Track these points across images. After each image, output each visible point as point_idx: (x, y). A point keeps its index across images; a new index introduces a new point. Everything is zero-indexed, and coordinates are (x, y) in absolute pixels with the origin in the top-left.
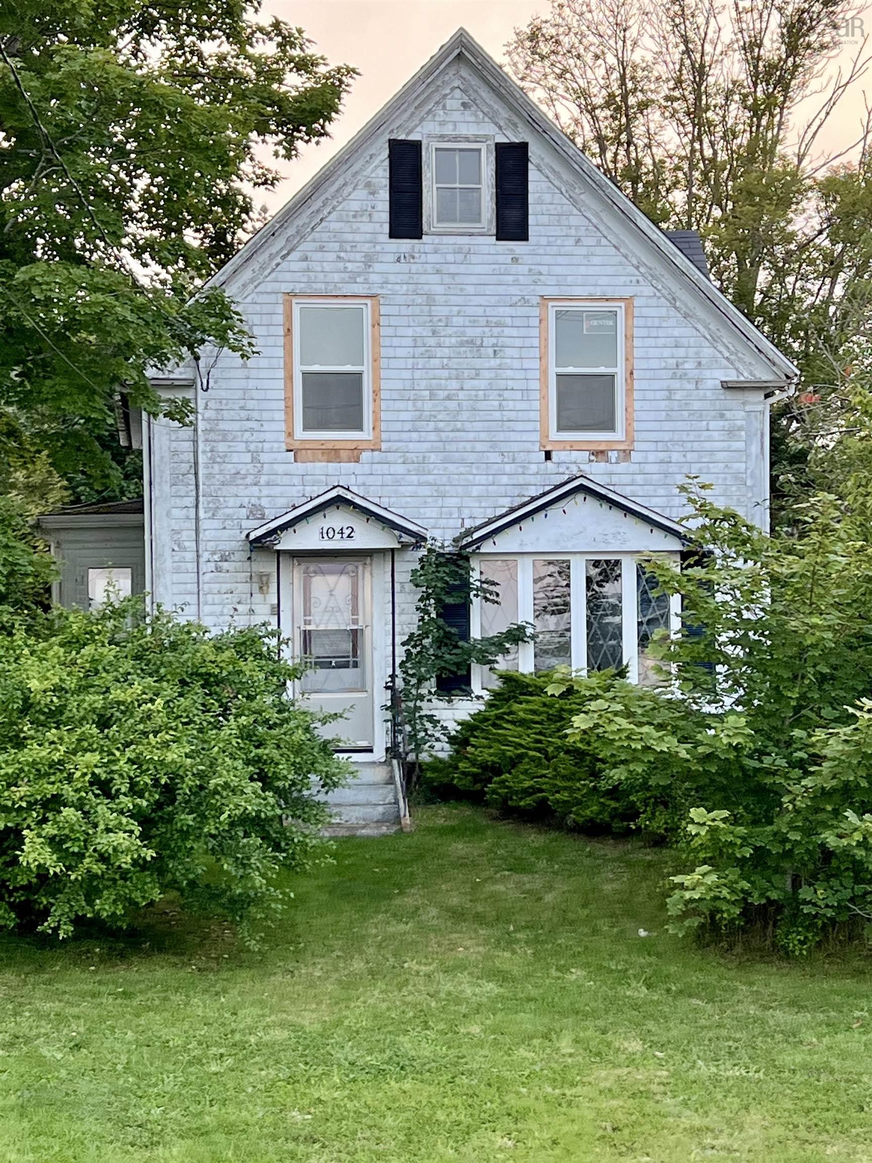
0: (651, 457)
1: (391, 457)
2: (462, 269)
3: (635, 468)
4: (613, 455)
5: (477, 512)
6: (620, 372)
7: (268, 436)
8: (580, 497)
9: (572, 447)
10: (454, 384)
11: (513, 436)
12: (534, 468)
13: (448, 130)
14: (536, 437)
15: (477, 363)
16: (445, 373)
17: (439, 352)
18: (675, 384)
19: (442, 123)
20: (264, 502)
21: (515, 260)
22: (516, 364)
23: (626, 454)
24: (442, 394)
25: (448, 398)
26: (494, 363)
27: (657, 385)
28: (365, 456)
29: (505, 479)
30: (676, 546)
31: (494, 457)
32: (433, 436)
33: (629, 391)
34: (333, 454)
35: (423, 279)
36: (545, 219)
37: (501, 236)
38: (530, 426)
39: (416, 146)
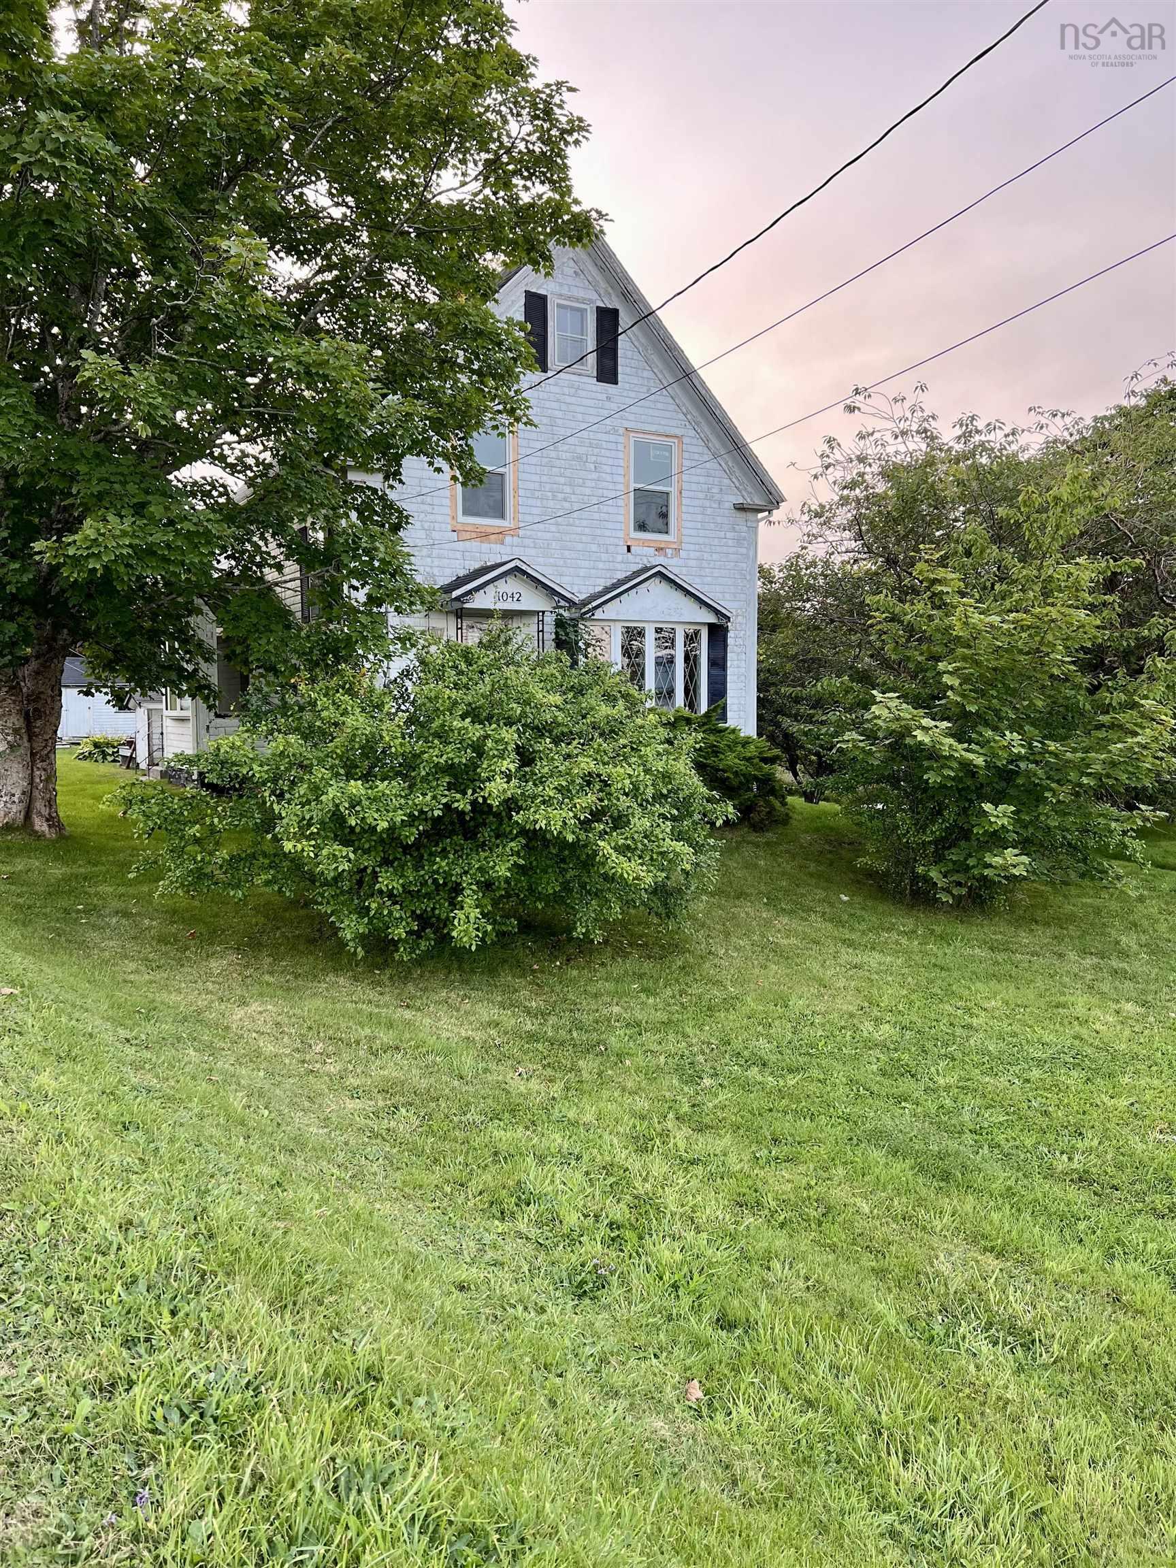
0: (692, 555)
1: (527, 542)
2: (573, 400)
3: (681, 562)
4: (669, 552)
5: (583, 589)
6: (673, 490)
7: (439, 518)
8: (657, 580)
9: (645, 543)
10: (568, 489)
11: (608, 533)
12: (619, 558)
13: (565, 291)
14: (621, 534)
15: (583, 474)
16: (562, 480)
17: (558, 463)
18: (707, 503)
19: (561, 285)
20: (436, 571)
21: (609, 399)
22: (608, 478)
23: (677, 550)
24: (560, 496)
25: (565, 500)
26: (595, 476)
27: (697, 502)
28: (508, 539)
29: (601, 565)
30: (712, 619)
31: (594, 548)
32: (553, 528)
33: (680, 504)
34: (484, 536)
35: (548, 404)
36: (628, 370)
37: (600, 379)
38: (618, 526)
39: (543, 299)
